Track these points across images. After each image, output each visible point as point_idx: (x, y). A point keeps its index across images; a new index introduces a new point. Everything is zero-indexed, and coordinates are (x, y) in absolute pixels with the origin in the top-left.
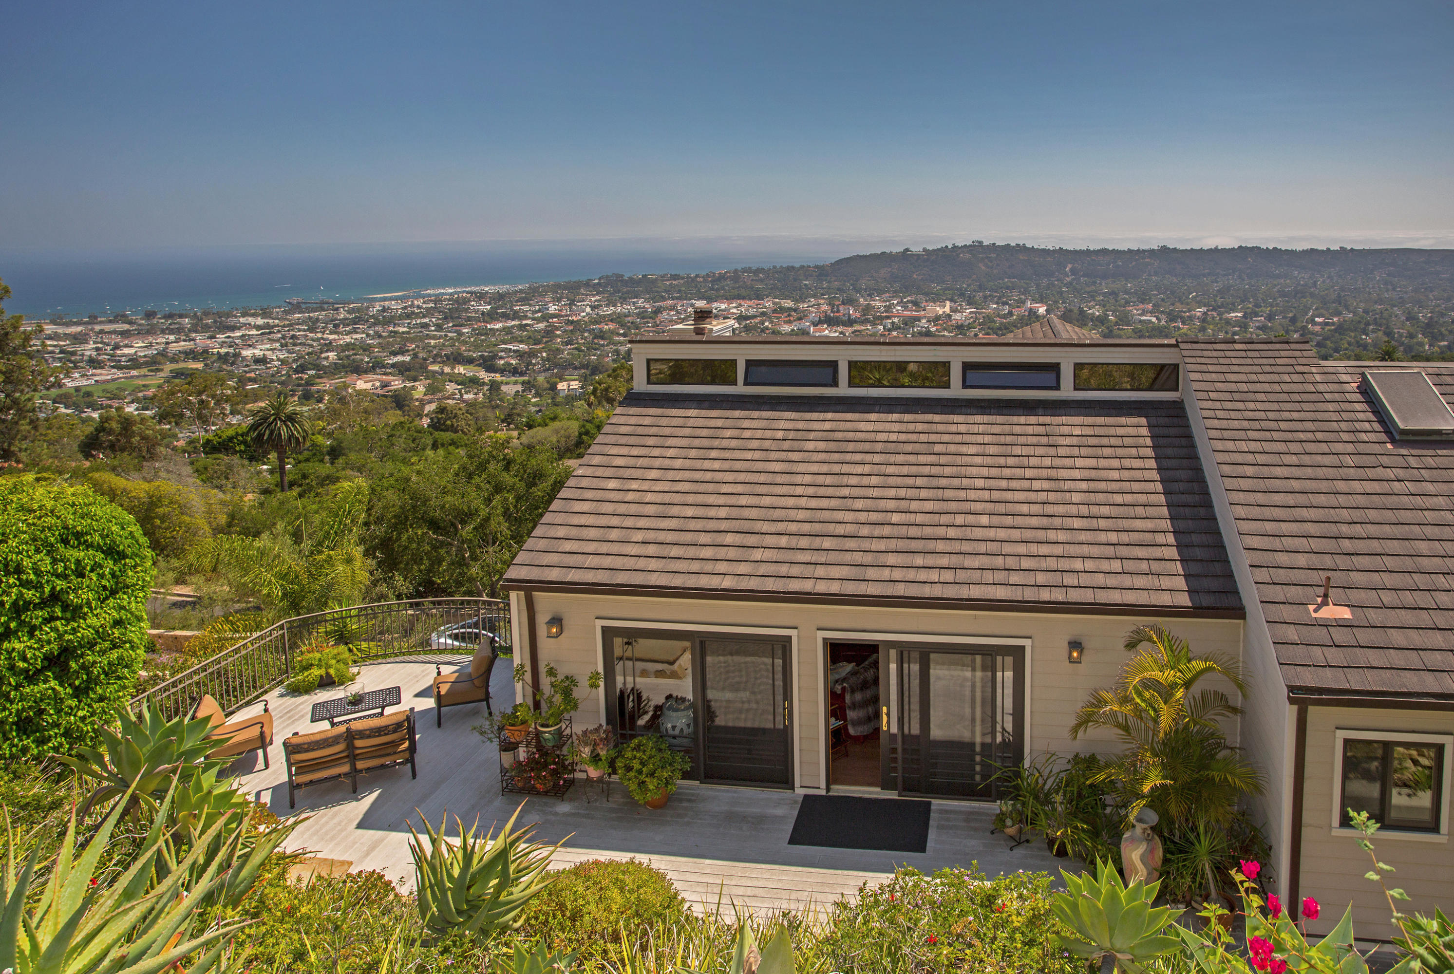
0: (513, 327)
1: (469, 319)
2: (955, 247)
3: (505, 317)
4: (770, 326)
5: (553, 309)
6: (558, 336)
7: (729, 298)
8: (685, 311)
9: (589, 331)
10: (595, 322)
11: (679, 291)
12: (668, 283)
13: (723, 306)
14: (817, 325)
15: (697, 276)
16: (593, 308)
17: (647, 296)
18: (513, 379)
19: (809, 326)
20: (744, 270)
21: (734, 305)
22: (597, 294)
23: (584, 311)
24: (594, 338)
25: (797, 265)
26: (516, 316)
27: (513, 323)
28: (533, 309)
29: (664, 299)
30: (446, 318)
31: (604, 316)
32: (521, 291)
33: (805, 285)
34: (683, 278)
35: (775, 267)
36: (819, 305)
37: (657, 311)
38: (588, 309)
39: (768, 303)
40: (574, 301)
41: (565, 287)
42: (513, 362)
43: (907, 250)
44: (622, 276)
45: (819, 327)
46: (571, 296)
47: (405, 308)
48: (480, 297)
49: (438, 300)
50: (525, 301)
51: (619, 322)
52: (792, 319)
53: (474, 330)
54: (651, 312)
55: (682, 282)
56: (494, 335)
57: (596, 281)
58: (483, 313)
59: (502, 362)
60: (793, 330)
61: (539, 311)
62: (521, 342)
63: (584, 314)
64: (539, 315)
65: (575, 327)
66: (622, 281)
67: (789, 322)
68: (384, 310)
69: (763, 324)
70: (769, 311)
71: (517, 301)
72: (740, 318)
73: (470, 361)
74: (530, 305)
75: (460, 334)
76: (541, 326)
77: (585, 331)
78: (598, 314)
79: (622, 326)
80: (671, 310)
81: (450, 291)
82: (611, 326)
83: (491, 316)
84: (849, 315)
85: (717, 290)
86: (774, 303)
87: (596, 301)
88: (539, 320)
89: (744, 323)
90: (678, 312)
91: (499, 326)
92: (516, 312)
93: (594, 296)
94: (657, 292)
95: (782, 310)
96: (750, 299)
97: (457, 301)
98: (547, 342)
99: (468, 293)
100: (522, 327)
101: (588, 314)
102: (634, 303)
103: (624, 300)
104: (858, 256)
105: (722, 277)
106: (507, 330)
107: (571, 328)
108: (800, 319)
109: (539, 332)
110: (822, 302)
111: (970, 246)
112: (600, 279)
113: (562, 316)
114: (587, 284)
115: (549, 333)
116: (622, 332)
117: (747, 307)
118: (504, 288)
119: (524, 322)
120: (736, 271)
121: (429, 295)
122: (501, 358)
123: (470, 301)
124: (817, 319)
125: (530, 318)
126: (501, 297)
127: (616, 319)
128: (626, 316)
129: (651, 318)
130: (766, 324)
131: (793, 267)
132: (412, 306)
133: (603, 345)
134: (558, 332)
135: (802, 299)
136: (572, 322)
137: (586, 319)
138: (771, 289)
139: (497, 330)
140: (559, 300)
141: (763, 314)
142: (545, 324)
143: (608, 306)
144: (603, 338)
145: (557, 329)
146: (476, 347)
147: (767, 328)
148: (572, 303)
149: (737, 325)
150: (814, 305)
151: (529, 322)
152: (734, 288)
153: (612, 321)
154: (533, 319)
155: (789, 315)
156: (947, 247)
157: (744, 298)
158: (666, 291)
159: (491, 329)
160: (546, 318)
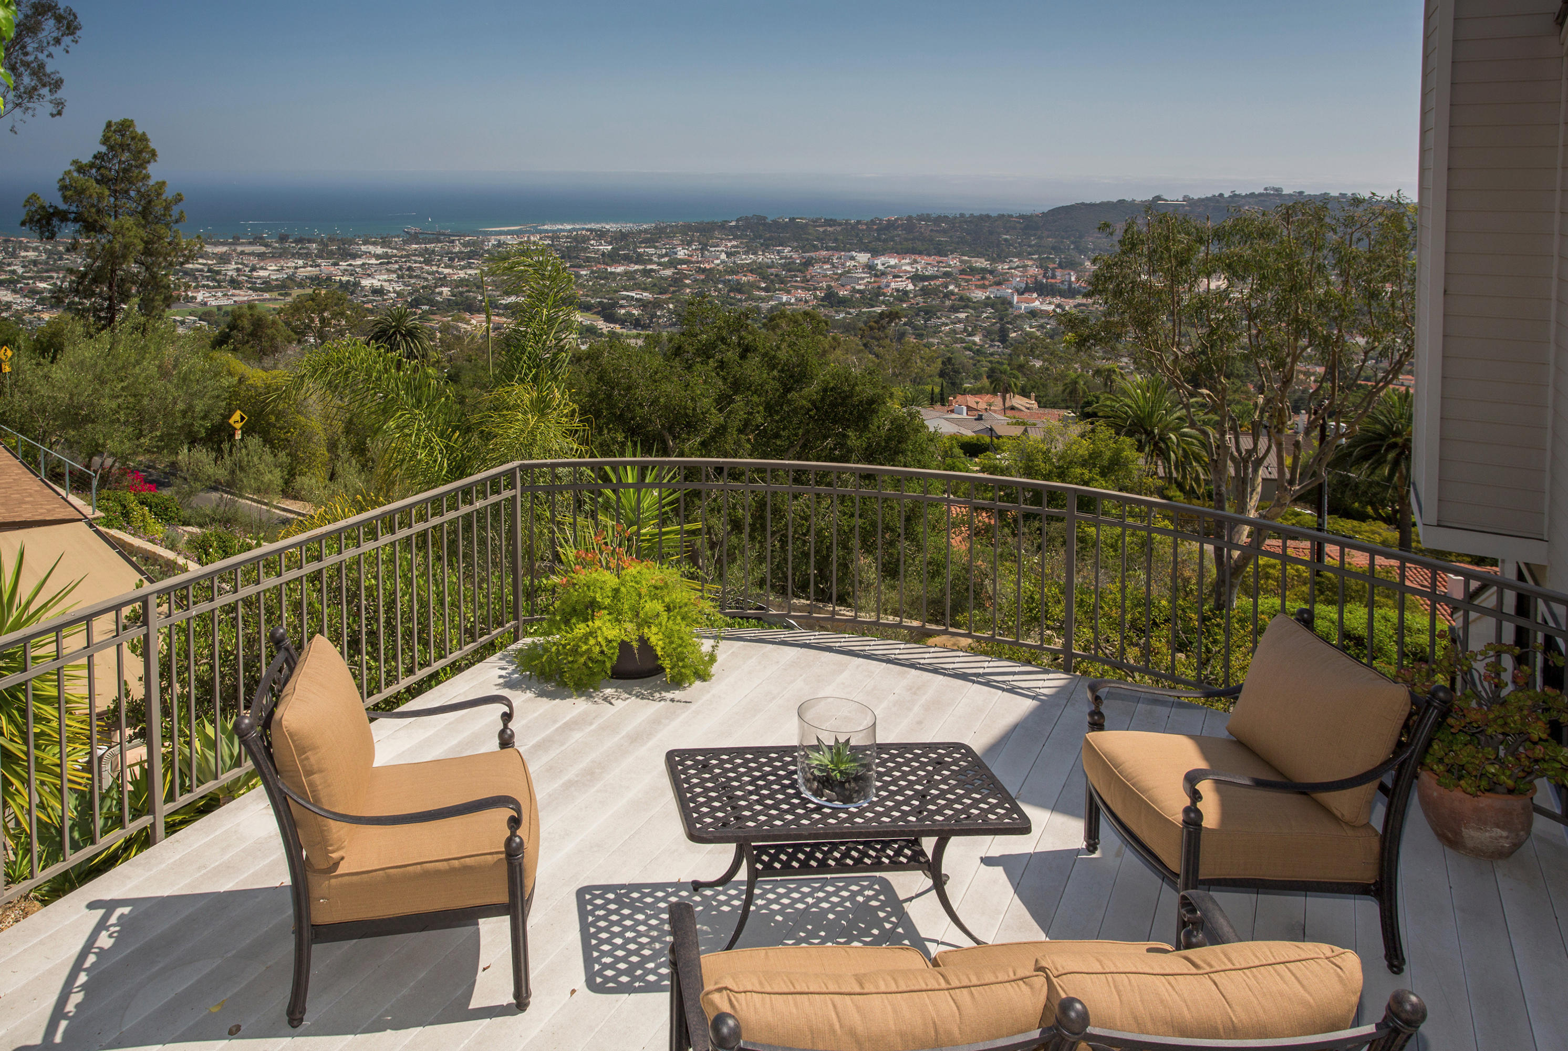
0: (636, 271)
1: (588, 259)
2: (1234, 196)
3: (628, 259)
4: (956, 290)
5: (681, 253)
6: (688, 286)
7: (901, 252)
8: (843, 265)
9: (724, 282)
10: (733, 272)
11: (836, 240)
12: (821, 229)
13: (893, 262)
14: (1022, 293)
15: (859, 222)
16: (729, 255)
17: (795, 244)
18: (635, 332)
19: (1012, 294)
20: (921, 218)
21: (907, 261)
22: (733, 239)
23: (718, 258)
24: (729, 291)
25: (994, 214)
26: (639, 259)
27: (637, 267)
28: (659, 252)
29: (816, 249)
30: (562, 257)
31: (743, 266)
32: (646, 231)
33: (1006, 240)
34: (840, 224)
35: (962, 215)
36: (1025, 267)
37: (808, 263)
38: (723, 256)
39: (954, 262)
40: (706, 245)
41: (697, 229)
42: (635, 312)
43: (1158, 198)
44: (765, 218)
45: (1026, 295)
46: (704, 240)
47: (521, 243)
48: (601, 235)
49: (555, 236)
50: (650, 242)
51: (759, 274)
52: (987, 283)
53: (592, 272)
54: (800, 264)
55: (839, 229)
56: (614, 280)
57: (733, 223)
58: (603, 254)
59: (623, 311)
60: (988, 298)
61: (666, 255)
62: (645, 290)
63: (718, 262)
64: (666, 259)
65: (707, 276)
66: (764, 224)
67: (983, 287)
68: (500, 245)
69: (947, 287)
70: (955, 271)
71: (641, 242)
72: (916, 278)
73: (586, 308)
74: (656, 248)
75: (578, 276)
76: (668, 272)
77: (718, 281)
78: (734, 263)
79: (764, 278)
80: (824, 263)
81: (569, 227)
82: (751, 278)
83: (612, 258)
84: (1070, 282)
85: (885, 241)
86: (962, 262)
87: (733, 247)
88: (665, 266)
89: (920, 285)
90: (833, 266)
91: (620, 269)
92: (640, 255)
93: (730, 240)
94: (807, 240)
95: (973, 271)
96: (929, 255)
97: (575, 239)
98: (674, 292)
99: (587, 230)
100: (647, 273)
101: (723, 262)
102: (779, 252)
103: (766, 247)
104: (1083, 204)
105: (891, 225)
106: (630, 275)
107: (703, 277)
108: (999, 284)
109: (665, 279)
110: (1030, 263)
111: (1260, 195)
112: (737, 221)
113: (692, 262)
114: (723, 226)
115: (677, 281)
116: (763, 285)
117: (924, 264)
118: (627, 227)
119: (649, 267)
120: (910, 218)
121: (547, 231)
122: (622, 307)
123: (589, 239)
124: (1023, 285)
125: (655, 263)
126: (623, 236)
127: (758, 270)
128: (769, 267)
129: (799, 271)
130: (951, 287)
131: (988, 216)
132: (528, 242)
133: (740, 300)
134: (687, 281)
135: (1001, 258)
136: (704, 270)
137: (721, 267)
138: (958, 243)
139: (619, 274)
140: (689, 244)
141: (946, 274)
142: (673, 270)
143: (747, 253)
144: (740, 291)
145: (686, 277)
146: (595, 292)
147: (952, 293)
148: (704, 248)
149: (911, 287)
150: (1018, 267)
151: (654, 267)
152: (906, 240)
153: (751, 271)
154: (659, 264)
155: (983, 278)
156: (1221, 195)
157: (920, 253)
158: (818, 239)
159: (611, 273)
160: (673, 263)
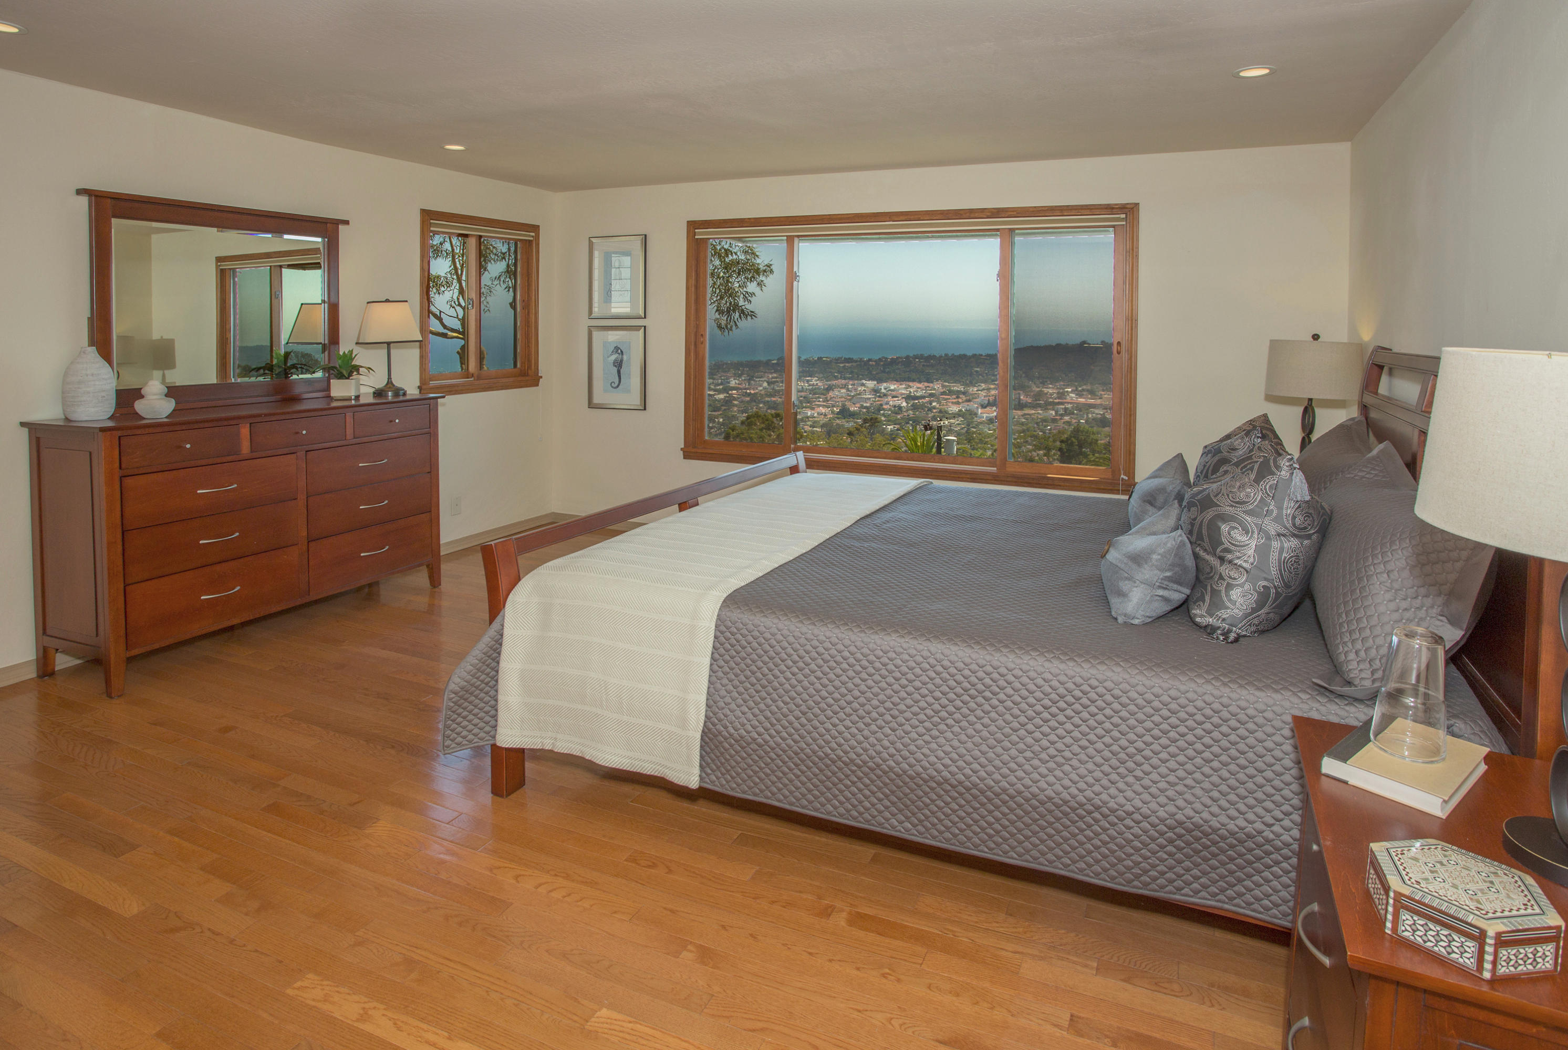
4: (938, 406)
5: (733, 383)
6: (736, 406)
7: (899, 380)
8: (856, 390)
9: (764, 403)
10: (771, 395)
11: (852, 373)
12: (842, 365)
13: (892, 387)
14: (985, 407)
15: (870, 360)
16: (769, 383)
17: (821, 375)
19: (977, 408)
20: (916, 357)
21: (904, 386)
22: (774, 372)
25: (969, 354)
28: (716, 381)
29: (836, 378)
33: (977, 372)
34: (856, 361)
35: (946, 355)
36: (989, 389)
37: (830, 388)
38: (765, 384)
39: (937, 386)
40: (753, 377)
41: (747, 365)
43: (1084, 342)
45: (988, 409)
46: (751, 373)
52: (960, 400)
54: (824, 389)
55: (854, 364)
60: (960, 411)
61: (721, 384)
63: (761, 388)
64: (721, 387)
65: (751, 398)
67: (958, 403)
69: (931, 404)
70: (937, 393)
72: (908, 398)
76: (722, 396)
77: (760, 402)
78: (773, 389)
80: (842, 388)
84: (1020, 399)
85: (888, 373)
86: (943, 386)
87: (773, 378)
88: (719, 392)
89: (912, 402)
90: (848, 390)
93: (771, 373)
94: (830, 372)
95: (951, 392)
96: (920, 382)
98: (725, 410)
101: (765, 388)
102: (808, 381)
104: (1032, 346)
105: (894, 362)
107: (748, 399)
108: (969, 401)
109: (719, 401)
110: (992, 386)
113: (741, 389)
114: (767, 364)
115: (728, 402)
117: (916, 388)
120: (908, 357)
124: (986, 402)
129: (822, 394)
130: (934, 404)
131: (965, 356)
134: (736, 402)
135: (972, 384)
136: (750, 394)
137: (763, 392)
138: (942, 374)
140: (740, 376)
141: (931, 395)
145: (735, 399)
147: (934, 408)
148: (751, 378)
149: (904, 404)
150: (984, 389)
152: (904, 371)
154: (715, 390)
155: (958, 397)
157: (913, 381)
158: (839, 372)
160: (726, 390)
